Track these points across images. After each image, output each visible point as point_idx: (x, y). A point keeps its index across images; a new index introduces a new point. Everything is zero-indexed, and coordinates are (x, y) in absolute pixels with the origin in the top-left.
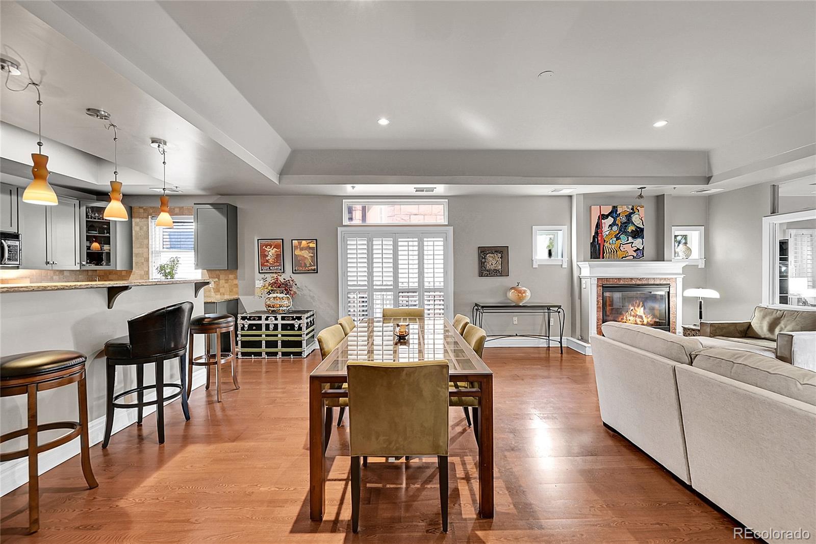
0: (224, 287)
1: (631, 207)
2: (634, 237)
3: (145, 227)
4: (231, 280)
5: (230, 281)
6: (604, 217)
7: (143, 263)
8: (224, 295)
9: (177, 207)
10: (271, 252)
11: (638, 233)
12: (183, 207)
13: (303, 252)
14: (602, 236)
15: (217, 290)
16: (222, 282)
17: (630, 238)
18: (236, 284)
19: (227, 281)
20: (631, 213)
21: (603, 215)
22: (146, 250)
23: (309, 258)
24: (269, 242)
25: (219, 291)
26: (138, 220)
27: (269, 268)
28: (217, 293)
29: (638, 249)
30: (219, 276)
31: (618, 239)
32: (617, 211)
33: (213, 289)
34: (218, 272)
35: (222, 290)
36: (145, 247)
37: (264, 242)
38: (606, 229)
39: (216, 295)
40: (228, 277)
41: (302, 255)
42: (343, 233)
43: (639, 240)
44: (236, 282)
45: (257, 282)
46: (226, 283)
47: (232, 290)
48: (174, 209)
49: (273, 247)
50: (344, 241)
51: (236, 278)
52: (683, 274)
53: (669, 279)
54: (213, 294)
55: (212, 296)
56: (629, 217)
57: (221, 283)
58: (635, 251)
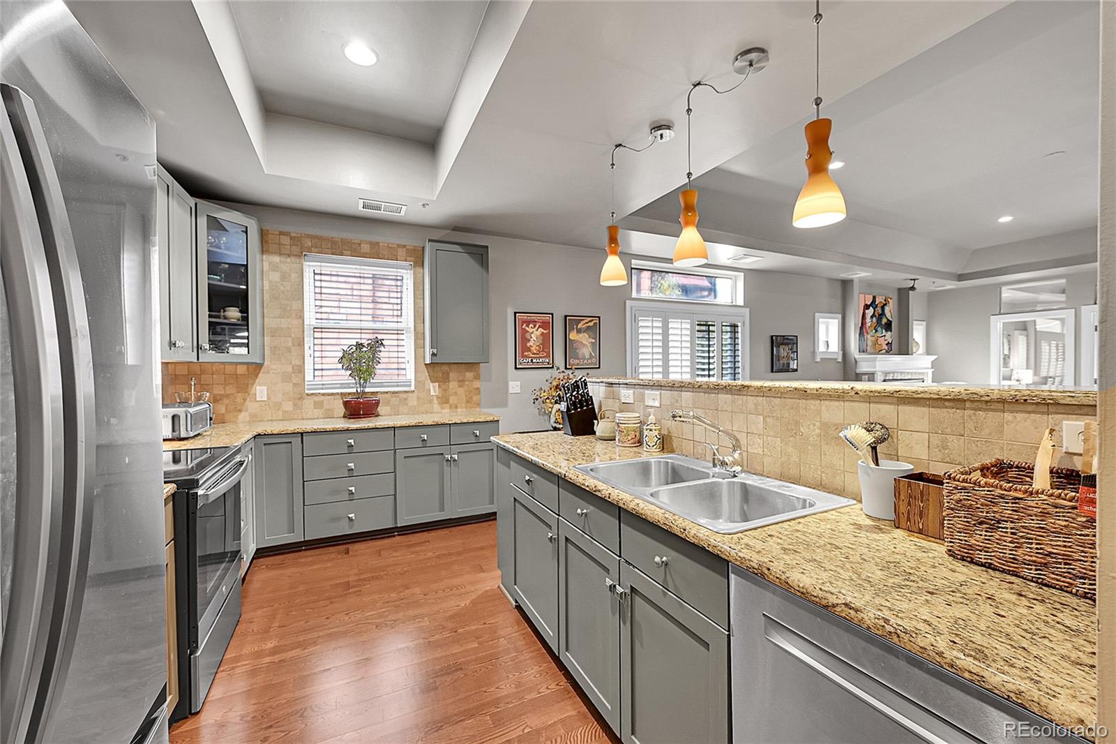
0: (456, 394)
1: (884, 298)
2: (886, 331)
3: (294, 276)
4: (468, 381)
5: (467, 383)
6: (867, 307)
7: (289, 350)
8: (456, 407)
9: (367, 242)
10: (535, 334)
11: (888, 326)
12: (378, 243)
13: (580, 335)
14: (866, 328)
15: (444, 400)
16: (453, 385)
17: (884, 331)
18: (477, 388)
19: (461, 382)
20: (886, 304)
21: (866, 305)
22: (295, 322)
23: (588, 345)
24: (534, 317)
25: (447, 401)
26: (276, 259)
27: (532, 360)
28: (444, 405)
29: (888, 343)
30: (448, 374)
31: (876, 331)
32: (875, 302)
33: (438, 397)
34: (445, 368)
35: (452, 400)
36: (294, 315)
37: (525, 317)
38: (868, 320)
39: (442, 408)
40: (465, 376)
41: (579, 339)
42: (634, 309)
43: (889, 333)
44: (476, 384)
45: (511, 384)
46: (460, 386)
47: (471, 398)
48: (360, 245)
49: (537, 326)
50: (635, 320)
51: (477, 377)
52: (932, 368)
53: (923, 373)
54: (436, 407)
55: (435, 410)
56: (883, 308)
57: (451, 387)
58: (887, 344)
